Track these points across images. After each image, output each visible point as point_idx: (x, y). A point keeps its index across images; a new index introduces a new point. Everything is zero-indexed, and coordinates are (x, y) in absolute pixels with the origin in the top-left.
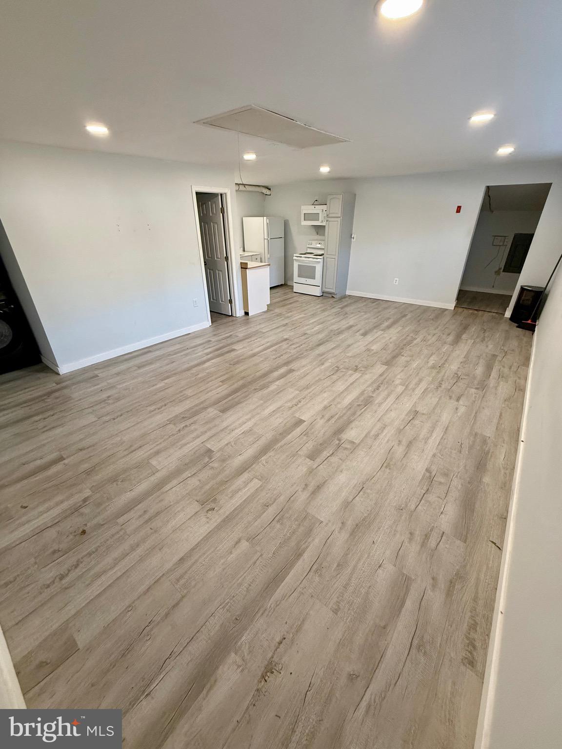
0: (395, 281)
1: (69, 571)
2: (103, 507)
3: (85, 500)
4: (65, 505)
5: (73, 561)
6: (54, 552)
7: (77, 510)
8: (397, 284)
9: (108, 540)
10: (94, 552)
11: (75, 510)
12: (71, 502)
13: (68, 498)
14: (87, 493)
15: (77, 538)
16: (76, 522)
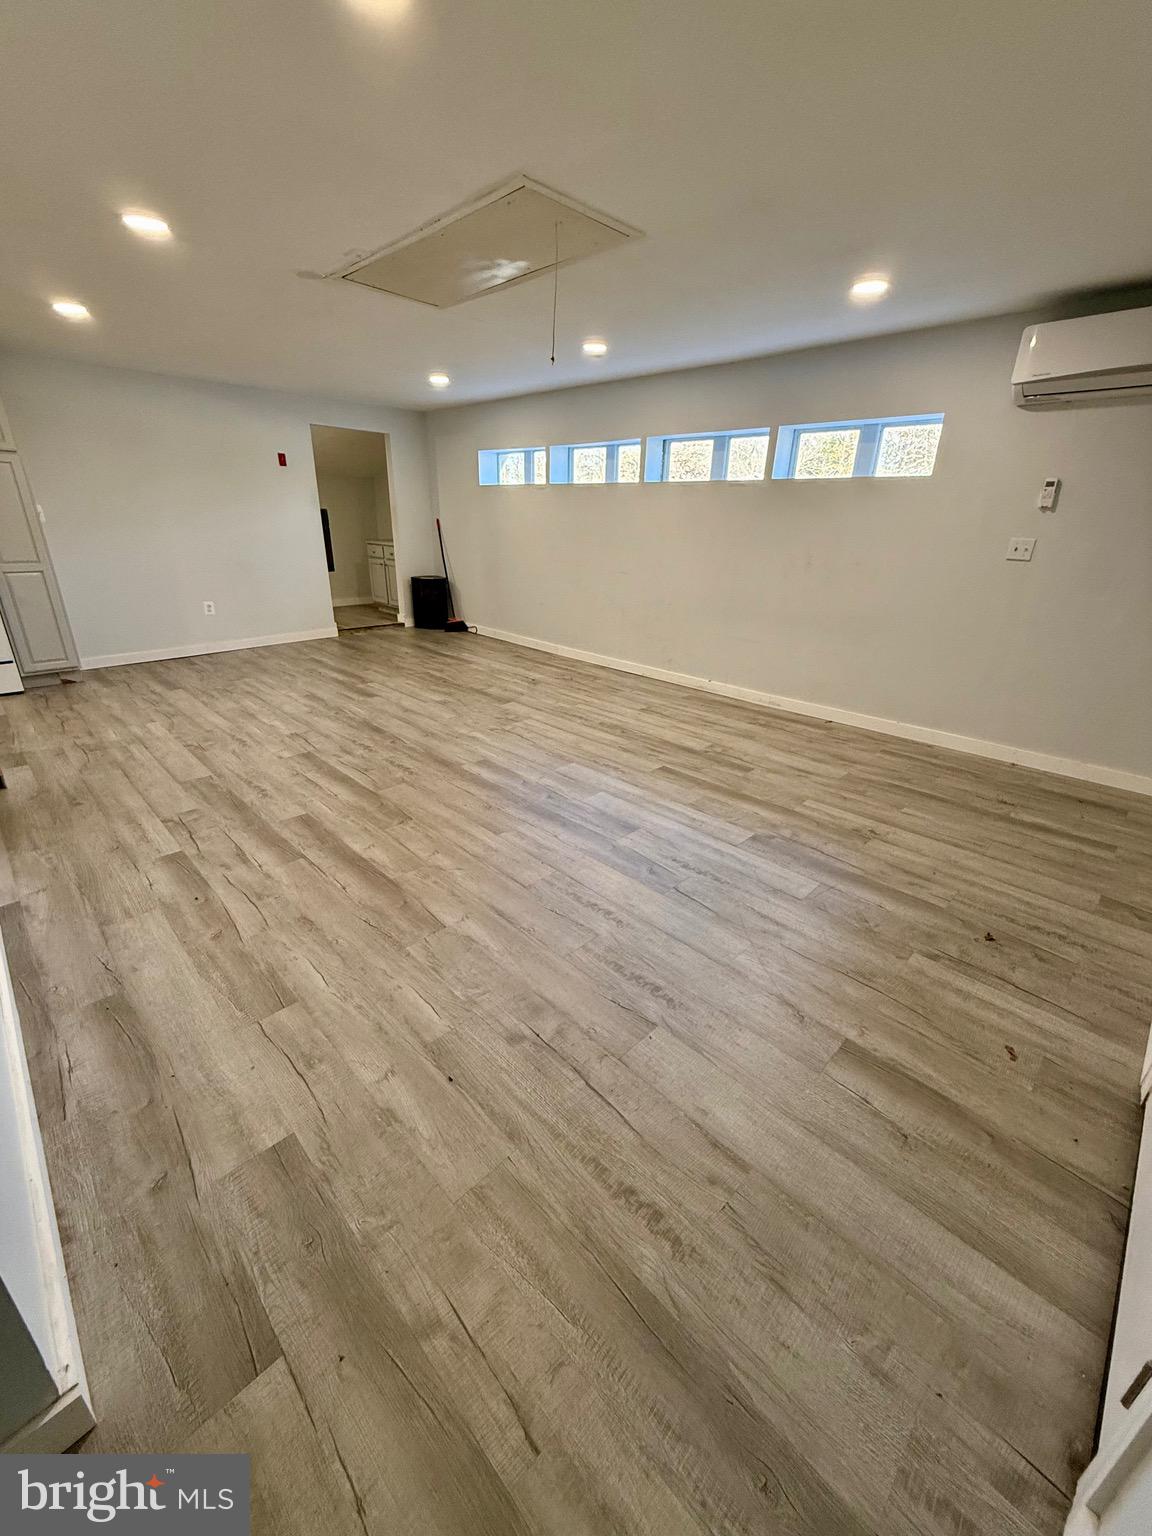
0: (206, 608)
1: (1049, 934)
2: (933, 931)
3: (934, 958)
4: (962, 982)
5: (1033, 934)
6: (1041, 959)
7: (960, 962)
8: (213, 612)
9: (980, 909)
10: (1007, 917)
11: (961, 964)
12: (949, 976)
13: (944, 985)
14: (917, 960)
15: (1002, 942)
16: (980, 954)
